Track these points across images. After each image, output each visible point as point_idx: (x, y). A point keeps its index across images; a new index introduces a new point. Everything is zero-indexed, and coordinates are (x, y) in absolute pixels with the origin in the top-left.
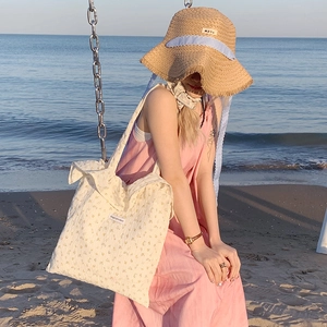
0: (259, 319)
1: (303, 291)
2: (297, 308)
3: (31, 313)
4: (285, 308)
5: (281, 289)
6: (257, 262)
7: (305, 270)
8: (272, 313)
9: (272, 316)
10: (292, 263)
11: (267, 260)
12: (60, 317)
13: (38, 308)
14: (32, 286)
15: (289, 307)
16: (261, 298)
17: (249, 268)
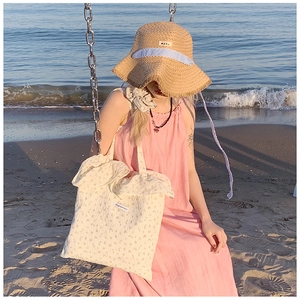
0: (255, 271)
1: (288, 240)
2: (285, 258)
3: (58, 272)
4: (275, 258)
5: (269, 238)
6: (243, 209)
7: (286, 217)
8: (265, 264)
9: (266, 267)
10: (274, 209)
11: (252, 207)
12: (85, 275)
13: (65, 267)
14: (54, 244)
15: (279, 257)
16: (254, 248)
17: (238, 217)
